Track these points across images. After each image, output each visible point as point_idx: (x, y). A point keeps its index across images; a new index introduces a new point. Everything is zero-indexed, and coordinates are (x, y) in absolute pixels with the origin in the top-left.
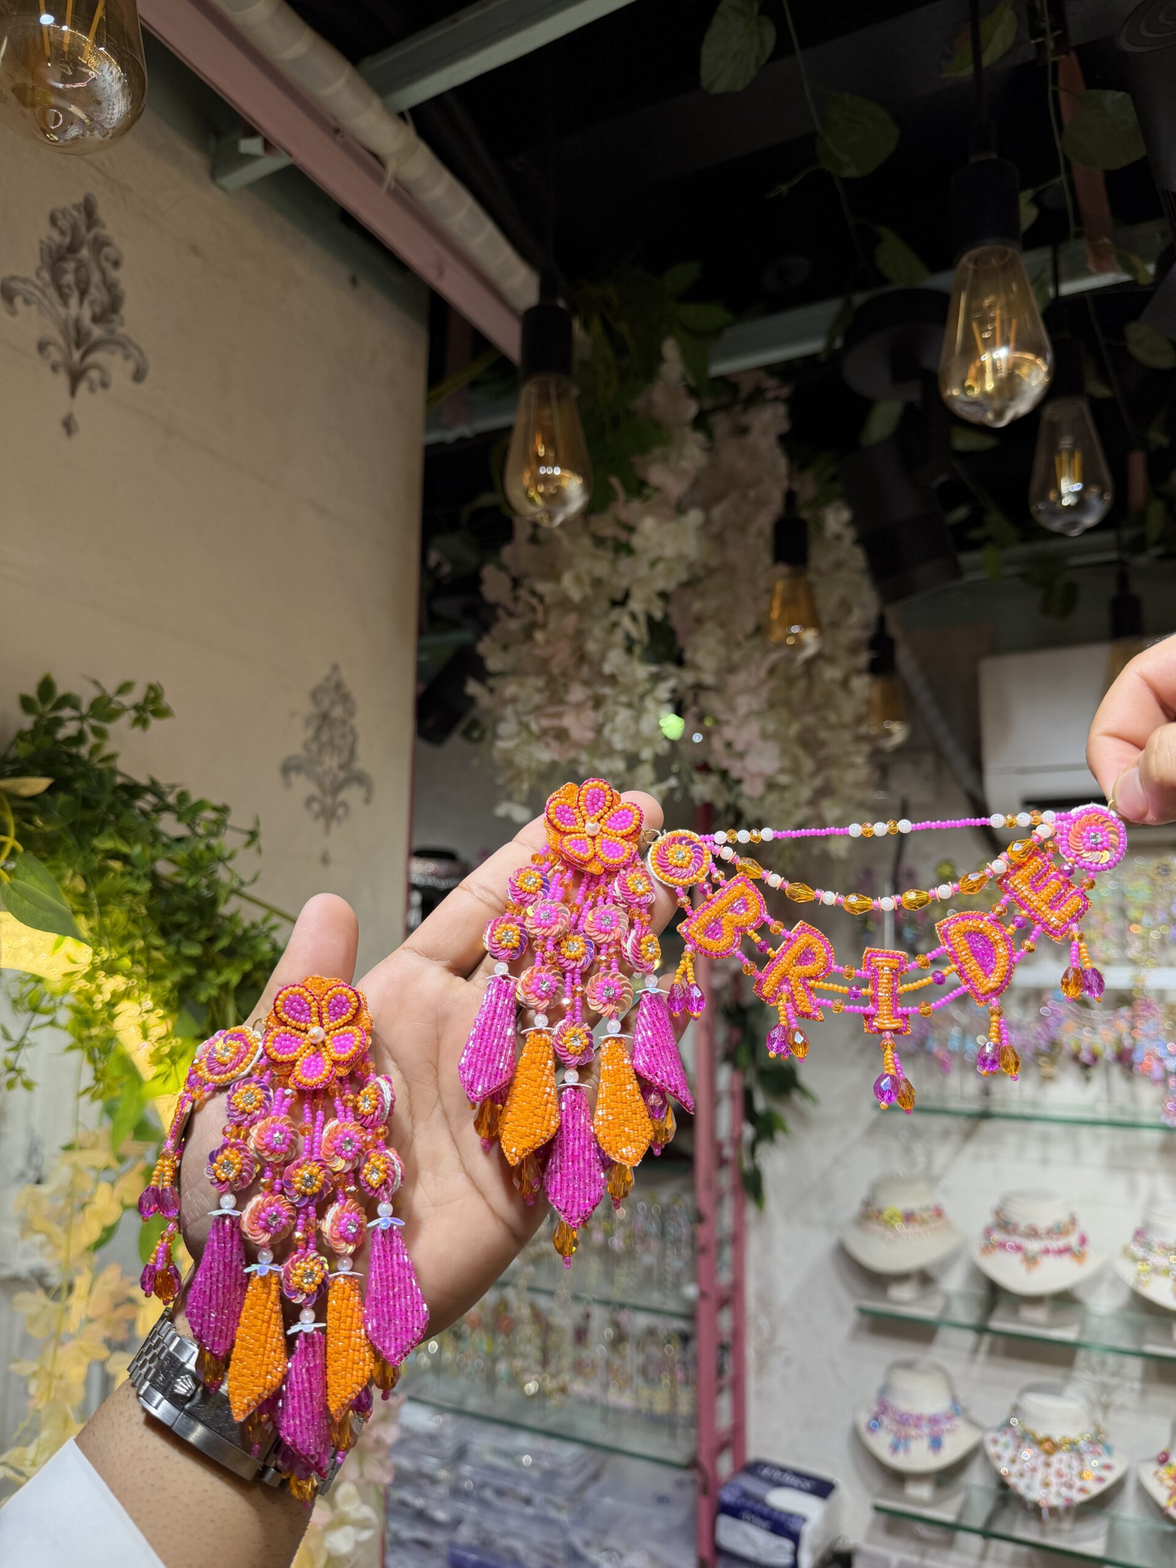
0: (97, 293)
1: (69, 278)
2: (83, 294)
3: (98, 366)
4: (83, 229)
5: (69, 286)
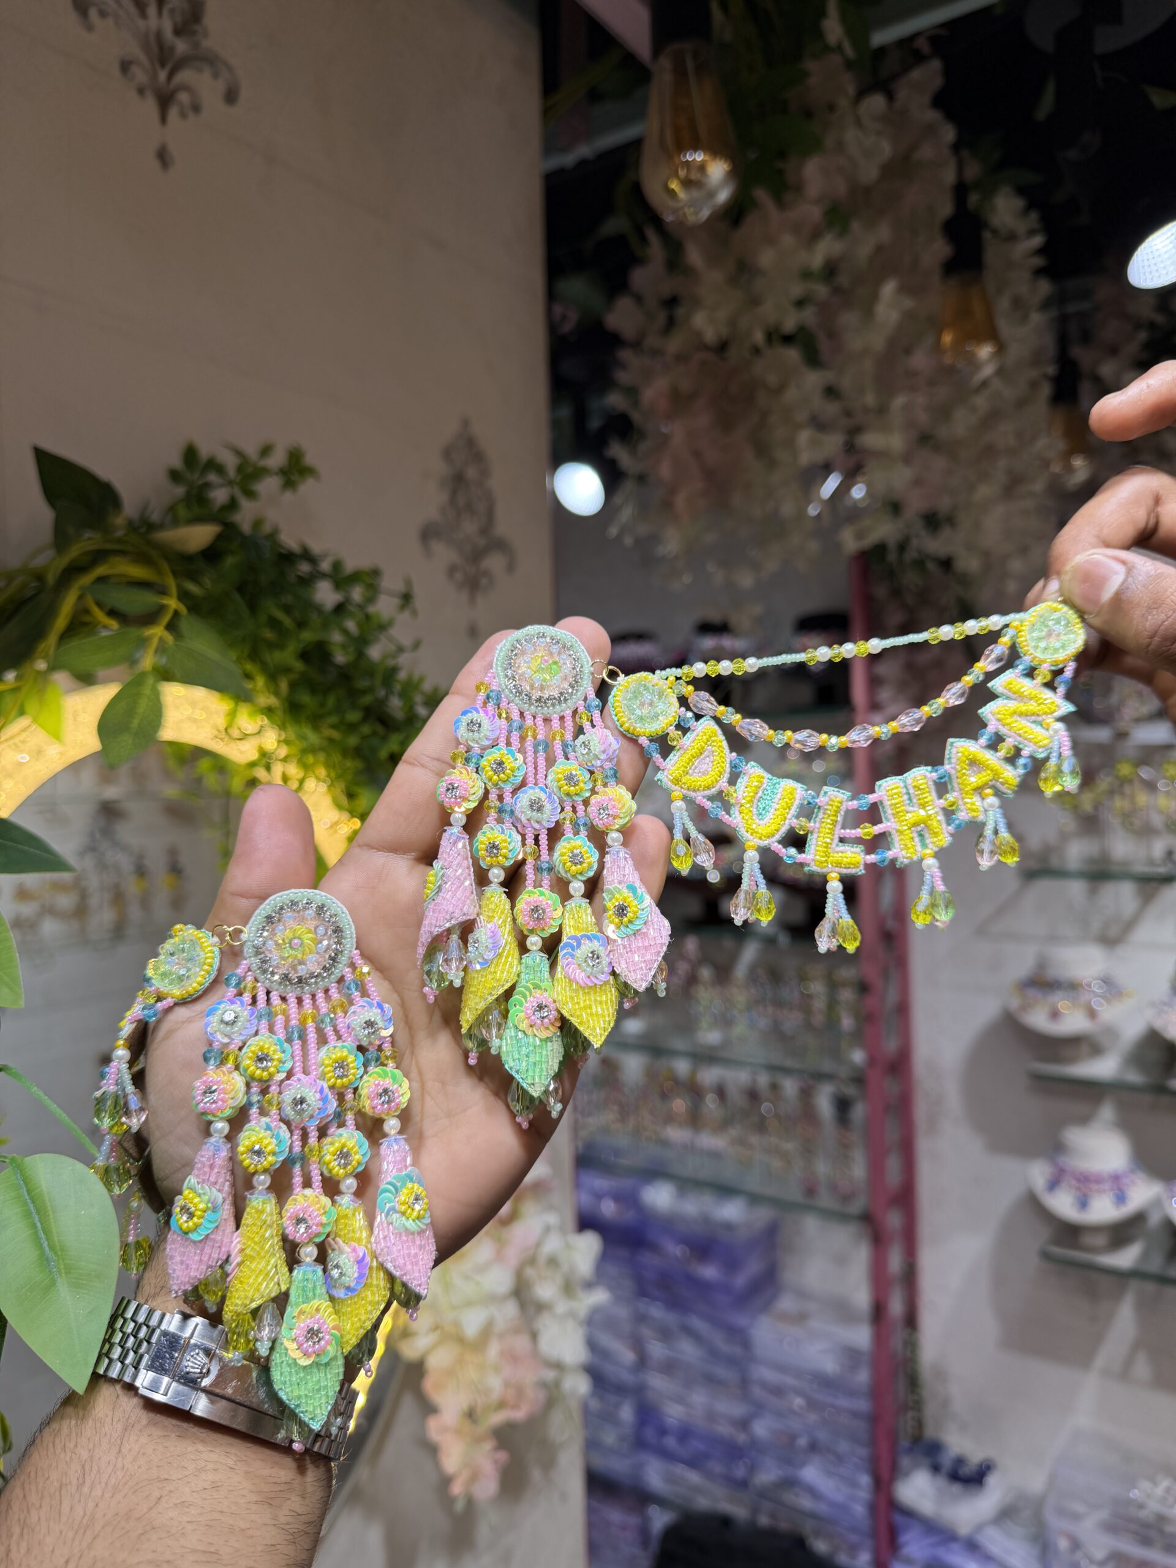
3: (185, 88)
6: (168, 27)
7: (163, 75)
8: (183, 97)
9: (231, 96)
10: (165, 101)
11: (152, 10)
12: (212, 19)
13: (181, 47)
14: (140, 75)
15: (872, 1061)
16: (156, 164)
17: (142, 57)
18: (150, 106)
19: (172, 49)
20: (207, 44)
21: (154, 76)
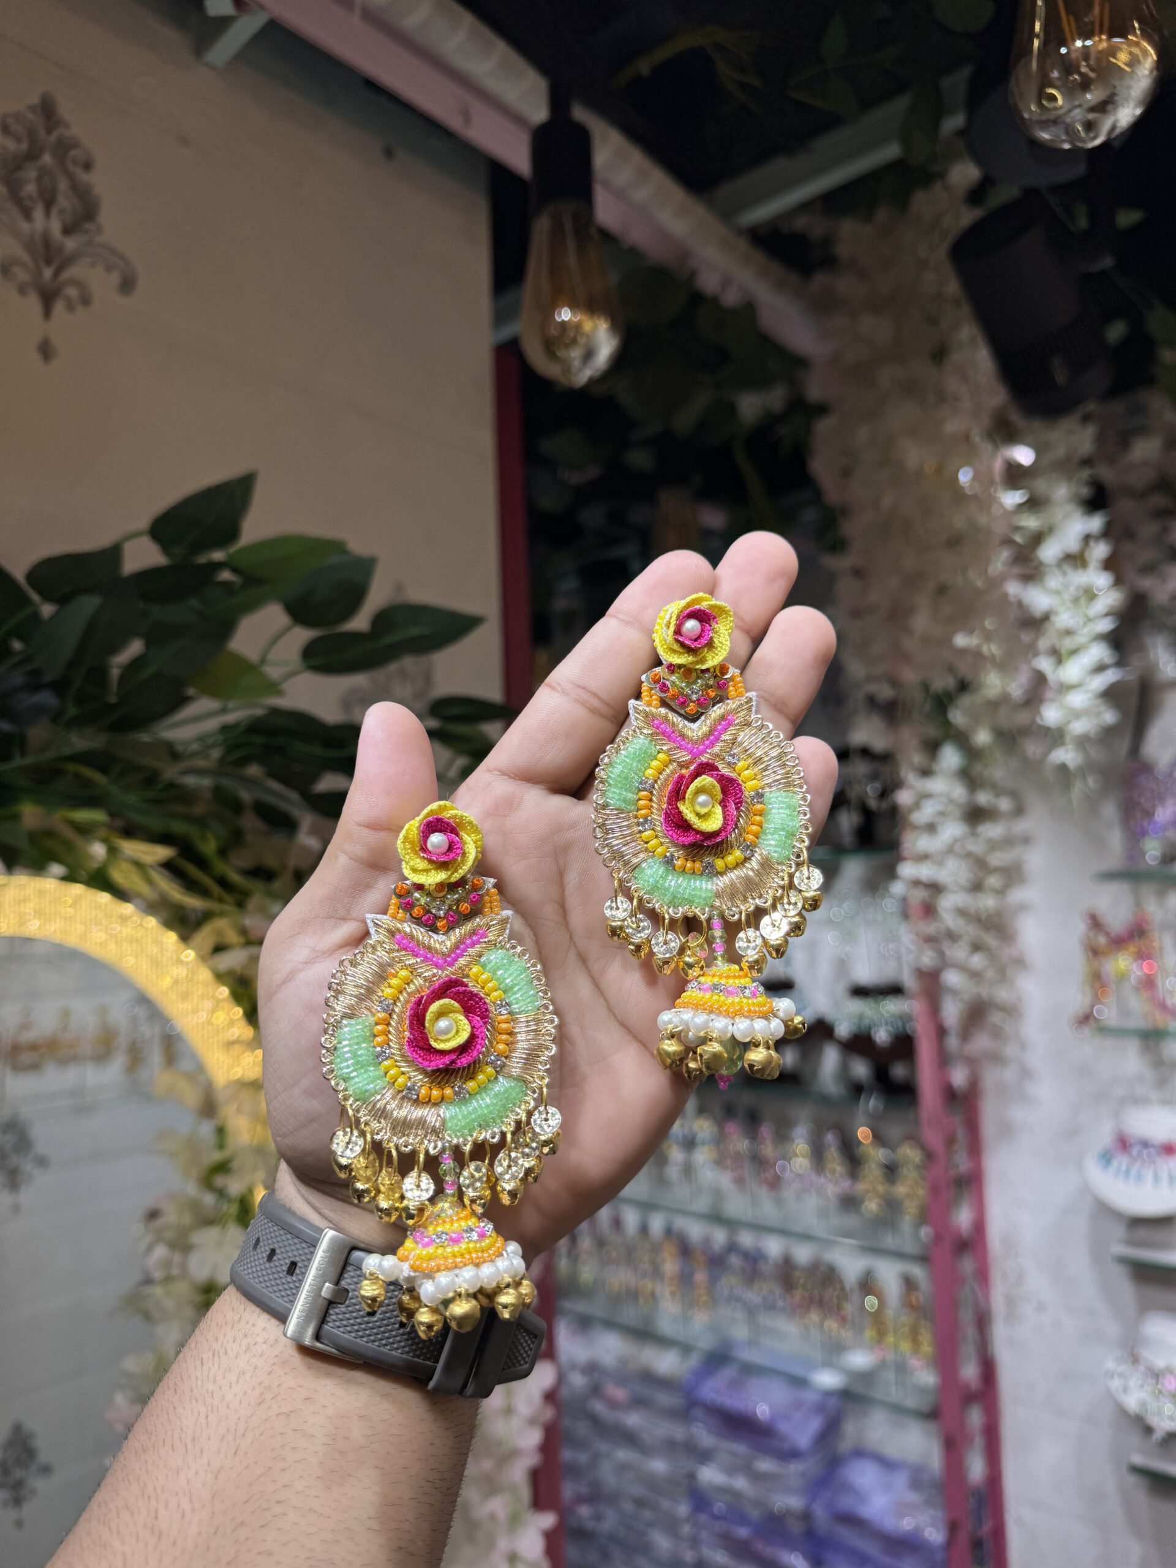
0: (65, 201)
1: (30, 189)
2: (49, 204)
3: (75, 282)
4: (42, 133)
5: (30, 198)
6: (55, 226)
7: (48, 273)
8: (72, 292)
9: (127, 285)
10: (48, 298)
11: (38, 214)
12: (106, 216)
13: (70, 244)
14: (22, 275)
15: (938, 1238)
16: (36, 357)
17: (25, 257)
18: (33, 303)
19: (61, 249)
20: (99, 239)
21: (39, 272)
